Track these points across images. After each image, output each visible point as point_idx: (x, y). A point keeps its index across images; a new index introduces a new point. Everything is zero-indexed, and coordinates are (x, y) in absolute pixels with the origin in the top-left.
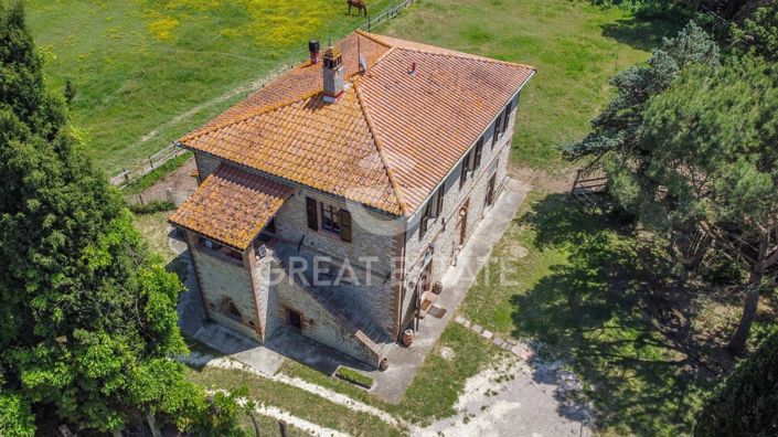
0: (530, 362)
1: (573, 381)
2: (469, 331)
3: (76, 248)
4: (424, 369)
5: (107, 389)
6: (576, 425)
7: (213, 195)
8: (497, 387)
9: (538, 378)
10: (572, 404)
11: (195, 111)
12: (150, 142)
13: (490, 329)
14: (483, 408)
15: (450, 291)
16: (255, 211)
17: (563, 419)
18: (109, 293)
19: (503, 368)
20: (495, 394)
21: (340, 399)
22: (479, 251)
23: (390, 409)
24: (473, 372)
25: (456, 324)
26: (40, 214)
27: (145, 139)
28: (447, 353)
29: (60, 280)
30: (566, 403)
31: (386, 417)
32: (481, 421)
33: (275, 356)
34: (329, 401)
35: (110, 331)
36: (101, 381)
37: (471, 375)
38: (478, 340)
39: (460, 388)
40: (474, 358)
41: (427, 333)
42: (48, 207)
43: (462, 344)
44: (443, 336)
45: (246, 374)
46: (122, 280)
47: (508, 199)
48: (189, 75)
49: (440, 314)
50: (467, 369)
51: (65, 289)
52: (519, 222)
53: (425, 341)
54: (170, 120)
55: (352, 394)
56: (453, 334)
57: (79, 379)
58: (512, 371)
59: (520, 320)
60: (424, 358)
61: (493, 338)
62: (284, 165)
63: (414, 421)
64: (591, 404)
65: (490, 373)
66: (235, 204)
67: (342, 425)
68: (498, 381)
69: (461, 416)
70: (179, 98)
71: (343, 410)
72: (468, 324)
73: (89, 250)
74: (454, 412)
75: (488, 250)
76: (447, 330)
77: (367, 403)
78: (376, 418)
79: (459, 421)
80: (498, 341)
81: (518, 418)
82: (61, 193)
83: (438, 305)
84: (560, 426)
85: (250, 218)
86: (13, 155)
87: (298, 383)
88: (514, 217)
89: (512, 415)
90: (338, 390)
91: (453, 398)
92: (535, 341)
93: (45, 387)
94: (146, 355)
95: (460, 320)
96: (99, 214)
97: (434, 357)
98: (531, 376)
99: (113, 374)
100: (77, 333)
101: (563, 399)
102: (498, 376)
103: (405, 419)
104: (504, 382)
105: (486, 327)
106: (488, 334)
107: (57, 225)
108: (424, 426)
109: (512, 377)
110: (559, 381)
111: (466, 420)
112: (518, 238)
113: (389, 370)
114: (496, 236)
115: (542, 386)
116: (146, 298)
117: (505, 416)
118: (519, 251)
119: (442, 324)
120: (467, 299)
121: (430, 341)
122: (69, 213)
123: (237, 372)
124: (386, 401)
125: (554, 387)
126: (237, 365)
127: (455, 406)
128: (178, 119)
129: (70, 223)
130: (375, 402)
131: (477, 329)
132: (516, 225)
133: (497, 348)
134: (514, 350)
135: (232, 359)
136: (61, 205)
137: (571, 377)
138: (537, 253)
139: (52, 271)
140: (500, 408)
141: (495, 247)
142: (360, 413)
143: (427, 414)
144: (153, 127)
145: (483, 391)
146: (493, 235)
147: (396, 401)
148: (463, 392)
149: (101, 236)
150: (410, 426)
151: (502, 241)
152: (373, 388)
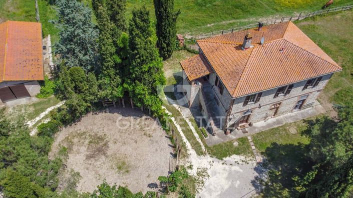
0: (258, 163)
1: (265, 177)
2: (249, 143)
3: (142, 64)
4: (225, 143)
5: (139, 96)
6: (253, 188)
7: (194, 61)
8: (241, 163)
9: (256, 169)
10: (258, 183)
11: (231, 22)
12: (209, 28)
13: (256, 147)
14: (231, 164)
15: (255, 128)
16: (200, 71)
17: (251, 184)
18: (146, 76)
19: (248, 159)
20: (238, 164)
21: (196, 135)
22: (278, 122)
23: (206, 147)
24: (238, 154)
25: (247, 138)
26: (136, 54)
27: (209, 25)
28: (236, 144)
29: (136, 69)
30: (256, 181)
31: (203, 148)
32: (227, 167)
33: (190, 113)
34: (193, 133)
35: (144, 84)
36: (138, 94)
37: (236, 154)
38: (249, 146)
39: (230, 155)
40: (242, 150)
41: (235, 135)
42: (138, 53)
43: (243, 145)
44: (239, 139)
45: (180, 113)
46: (151, 75)
47: (310, 111)
48: (240, 6)
49: (245, 132)
50: (237, 152)
51: (137, 71)
52: (304, 121)
53: (233, 136)
54: (221, 22)
55: (200, 136)
56: (243, 140)
57: (134, 91)
58: (250, 162)
59: (269, 150)
60: (228, 140)
61: (254, 149)
62: (215, 63)
63: (209, 154)
64: (264, 187)
65: (243, 158)
66: (197, 67)
67: (191, 141)
68: (243, 161)
69: (223, 162)
70: (230, 14)
71: (194, 138)
72: (250, 141)
73: (144, 66)
74: (222, 160)
75: (282, 124)
76: (242, 138)
77: (202, 141)
78: (201, 146)
79: (221, 162)
80: (254, 151)
81: (239, 174)
82: (142, 52)
83: (247, 129)
84: (248, 185)
85: (198, 73)
86: (135, 40)
87: (190, 124)
88: (305, 119)
89: (237, 172)
90: (197, 133)
91: (225, 156)
92: (267, 160)
93: (127, 88)
94: (151, 94)
95: (249, 138)
96: (150, 58)
97: (231, 143)
98: (254, 167)
99: (141, 94)
100: (136, 81)
101: (257, 180)
102: (244, 160)
103: (208, 151)
104: (244, 163)
105: (255, 144)
106: (253, 147)
107: (139, 58)
108: (211, 157)
109: (248, 163)
110: (261, 174)
111: (223, 164)
112: (298, 126)
113: (215, 137)
114: (290, 121)
115: (255, 172)
116: (155, 81)
117: (235, 171)
118: (293, 131)
119: (243, 135)
120: (258, 134)
121: (234, 137)
122: (143, 56)
123: (178, 111)
124: (207, 144)
125: (258, 175)
126: (179, 110)
127: (224, 158)
128: (224, 22)
129: (142, 58)
130: (204, 142)
131: (252, 144)
132: (302, 122)
133: (252, 153)
134: (257, 157)
135: (179, 107)
136: (141, 55)
137: (266, 176)
138: (299, 135)
139: (136, 66)
140: (236, 168)
141: (286, 124)
142: (198, 142)
143: (214, 154)
144: (214, 22)
145: (236, 160)
146: (289, 120)
147: (209, 146)
148: (230, 157)
149: (149, 63)
150: (207, 154)
151: (291, 124)
152: (206, 138)
